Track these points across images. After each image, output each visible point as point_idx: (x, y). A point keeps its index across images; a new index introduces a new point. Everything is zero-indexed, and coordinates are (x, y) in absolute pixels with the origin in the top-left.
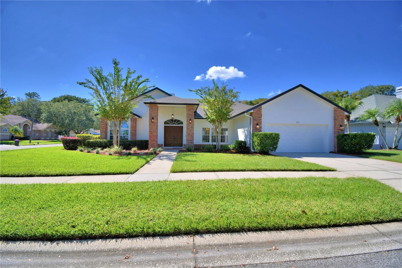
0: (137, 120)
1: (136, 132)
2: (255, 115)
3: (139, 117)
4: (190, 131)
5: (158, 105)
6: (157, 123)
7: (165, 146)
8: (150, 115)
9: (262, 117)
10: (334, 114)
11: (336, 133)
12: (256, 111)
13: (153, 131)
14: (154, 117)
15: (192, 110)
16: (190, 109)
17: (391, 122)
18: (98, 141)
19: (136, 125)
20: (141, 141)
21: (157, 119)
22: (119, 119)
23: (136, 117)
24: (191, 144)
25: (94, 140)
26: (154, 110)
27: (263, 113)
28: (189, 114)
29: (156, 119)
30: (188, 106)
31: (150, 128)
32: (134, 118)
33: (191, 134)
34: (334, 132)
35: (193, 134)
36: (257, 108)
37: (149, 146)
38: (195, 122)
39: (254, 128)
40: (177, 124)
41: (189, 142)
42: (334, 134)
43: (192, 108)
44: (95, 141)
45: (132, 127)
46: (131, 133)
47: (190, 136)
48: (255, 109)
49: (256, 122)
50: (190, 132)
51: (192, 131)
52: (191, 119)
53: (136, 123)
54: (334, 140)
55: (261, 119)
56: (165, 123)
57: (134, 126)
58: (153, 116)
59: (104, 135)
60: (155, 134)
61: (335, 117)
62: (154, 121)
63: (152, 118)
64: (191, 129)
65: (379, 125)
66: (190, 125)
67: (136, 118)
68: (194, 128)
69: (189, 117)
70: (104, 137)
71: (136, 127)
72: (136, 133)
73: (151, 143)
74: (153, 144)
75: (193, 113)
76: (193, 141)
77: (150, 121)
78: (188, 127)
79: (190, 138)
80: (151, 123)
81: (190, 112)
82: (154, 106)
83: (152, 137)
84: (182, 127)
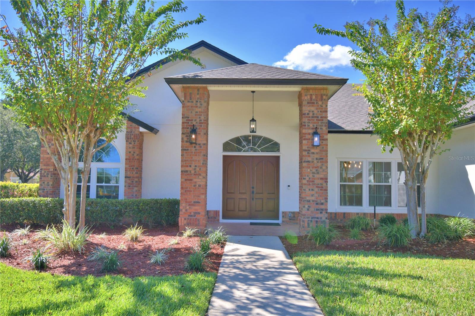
0: (145, 139)
1: (141, 174)
3: (151, 129)
4: (314, 170)
5: (212, 88)
6: (206, 144)
7: (224, 217)
8: (185, 120)
13: (193, 172)
14: (197, 126)
15: (320, 103)
16: (314, 97)
18: (27, 203)
19: (141, 154)
20: (156, 201)
21: (206, 134)
22: (85, 132)
23: (142, 129)
25: (16, 199)
26: (199, 104)
28: (311, 115)
29: (203, 131)
30: (308, 90)
31: (185, 163)
32: (137, 132)
33: (319, 182)
35: (326, 182)
37: (182, 221)
40: (262, 150)
41: (312, 209)
43: (322, 96)
44: (21, 203)
45: (128, 160)
46: (125, 177)
50: (316, 176)
51: (321, 170)
52: (319, 131)
53: (141, 147)
56: (227, 146)
57: (137, 157)
58: (194, 123)
59: (51, 183)
60: (199, 181)
62: (196, 139)
63: (189, 130)
64: (319, 164)
67: (141, 132)
68: (327, 162)
69: (311, 125)
70: (49, 189)
71: (140, 160)
72: (141, 178)
73: (186, 210)
74: (192, 214)
75: (326, 112)
76: (322, 204)
77: (185, 139)
78: (310, 159)
79: (316, 195)
80: (188, 144)
81: (313, 109)
82: (198, 90)
83: (190, 191)
84: (278, 158)
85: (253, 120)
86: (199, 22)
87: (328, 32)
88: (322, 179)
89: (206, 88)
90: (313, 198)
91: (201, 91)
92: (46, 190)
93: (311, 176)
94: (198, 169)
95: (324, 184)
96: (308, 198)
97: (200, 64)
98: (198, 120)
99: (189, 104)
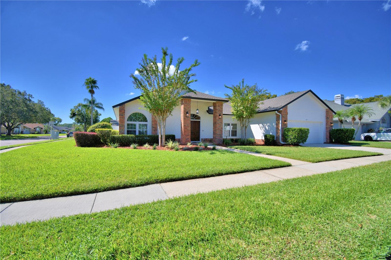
2: (284, 113)
4: (219, 126)
5: (192, 100)
9: (288, 115)
10: (326, 114)
11: (328, 128)
12: (284, 110)
13: (187, 126)
15: (221, 106)
16: (219, 105)
17: (347, 120)
24: (221, 138)
26: (188, 105)
27: (288, 111)
28: (219, 110)
30: (218, 102)
31: (185, 123)
34: (326, 127)
35: (222, 129)
36: (285, 107)
38: (223, 118)
39: (282, 124)
40: (195, 119)
41: (219, 137)
42: (326, 129)
43: (221, 104)
46: (152, 127)
47: (220, 131)
48: (283, 108)
49: (284, 119)
50: (220, 127)
51: (221, 126)
52: (221, 114)
54: (326, 134)
55: (287, 117)
61: (327, 116)
62: (188, 115)
64: (221, 124)
65: (343, 122)
66: (220, 120)
69: (219, 113)
73: (185, 138)
74: (187, 139)
75: (222, 109)
76: (221, 135)
77: (185, 115)
78: (218, 122)
79: (220, 133)
80: (185, 117)
81: (219, 108)
82: (188, 100)
83: (186, 132)
84: (199, 122)
85: (197, 109)
86: (196, 81)
87: (227, 87)
88: (221, 128)
89: (190, 100)
90: (219, 134)
91: (189, 100)
92: (122, 132)
93: (219, 127)
94: (188, 125)
95: (222, 130)
96: (218, 134)
97: (196, 94)
98: (188, 110)
99: (185, 104)
